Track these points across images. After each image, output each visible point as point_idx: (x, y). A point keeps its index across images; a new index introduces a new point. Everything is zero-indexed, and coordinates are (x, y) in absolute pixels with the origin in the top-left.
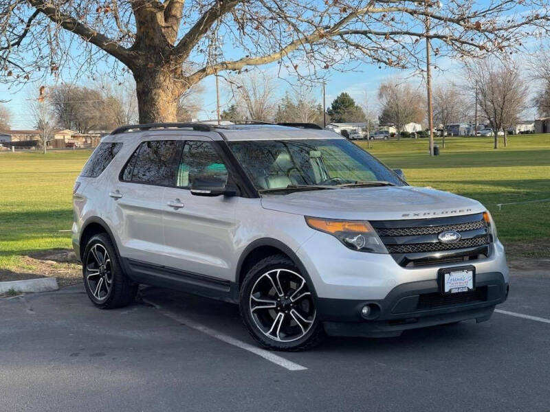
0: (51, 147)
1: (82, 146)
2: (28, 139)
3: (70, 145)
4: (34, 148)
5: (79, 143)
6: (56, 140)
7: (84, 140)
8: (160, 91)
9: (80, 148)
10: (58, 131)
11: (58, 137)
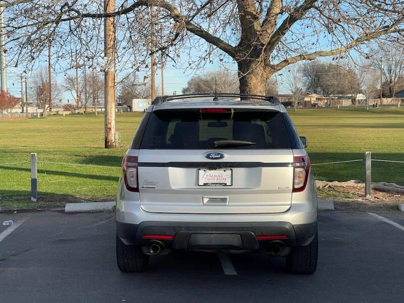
0: (301, 107)
1: (323, 106)
2: (287, 101)
3: (314, 105)
4: (289, 107)
5: (321, 103)
6: (305, 101)
7: (326, 101)
8: (252, 76)
9: (321, 107)
10: (307, 94)
11: (307, 99)
